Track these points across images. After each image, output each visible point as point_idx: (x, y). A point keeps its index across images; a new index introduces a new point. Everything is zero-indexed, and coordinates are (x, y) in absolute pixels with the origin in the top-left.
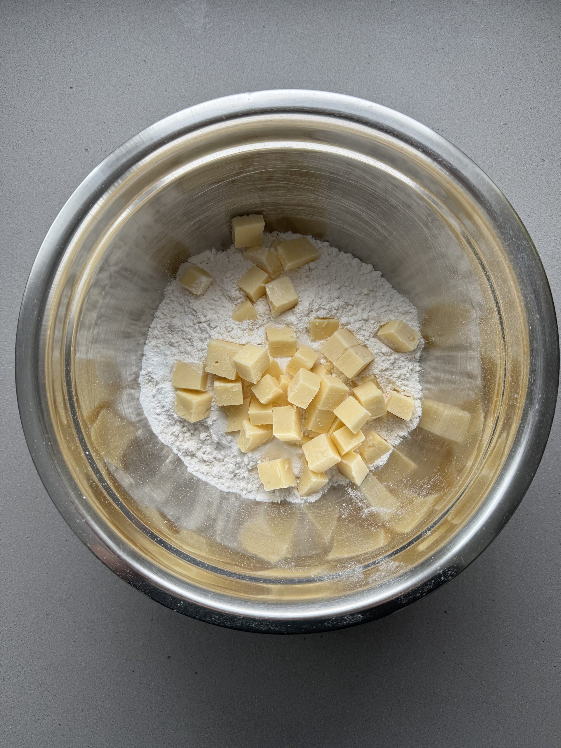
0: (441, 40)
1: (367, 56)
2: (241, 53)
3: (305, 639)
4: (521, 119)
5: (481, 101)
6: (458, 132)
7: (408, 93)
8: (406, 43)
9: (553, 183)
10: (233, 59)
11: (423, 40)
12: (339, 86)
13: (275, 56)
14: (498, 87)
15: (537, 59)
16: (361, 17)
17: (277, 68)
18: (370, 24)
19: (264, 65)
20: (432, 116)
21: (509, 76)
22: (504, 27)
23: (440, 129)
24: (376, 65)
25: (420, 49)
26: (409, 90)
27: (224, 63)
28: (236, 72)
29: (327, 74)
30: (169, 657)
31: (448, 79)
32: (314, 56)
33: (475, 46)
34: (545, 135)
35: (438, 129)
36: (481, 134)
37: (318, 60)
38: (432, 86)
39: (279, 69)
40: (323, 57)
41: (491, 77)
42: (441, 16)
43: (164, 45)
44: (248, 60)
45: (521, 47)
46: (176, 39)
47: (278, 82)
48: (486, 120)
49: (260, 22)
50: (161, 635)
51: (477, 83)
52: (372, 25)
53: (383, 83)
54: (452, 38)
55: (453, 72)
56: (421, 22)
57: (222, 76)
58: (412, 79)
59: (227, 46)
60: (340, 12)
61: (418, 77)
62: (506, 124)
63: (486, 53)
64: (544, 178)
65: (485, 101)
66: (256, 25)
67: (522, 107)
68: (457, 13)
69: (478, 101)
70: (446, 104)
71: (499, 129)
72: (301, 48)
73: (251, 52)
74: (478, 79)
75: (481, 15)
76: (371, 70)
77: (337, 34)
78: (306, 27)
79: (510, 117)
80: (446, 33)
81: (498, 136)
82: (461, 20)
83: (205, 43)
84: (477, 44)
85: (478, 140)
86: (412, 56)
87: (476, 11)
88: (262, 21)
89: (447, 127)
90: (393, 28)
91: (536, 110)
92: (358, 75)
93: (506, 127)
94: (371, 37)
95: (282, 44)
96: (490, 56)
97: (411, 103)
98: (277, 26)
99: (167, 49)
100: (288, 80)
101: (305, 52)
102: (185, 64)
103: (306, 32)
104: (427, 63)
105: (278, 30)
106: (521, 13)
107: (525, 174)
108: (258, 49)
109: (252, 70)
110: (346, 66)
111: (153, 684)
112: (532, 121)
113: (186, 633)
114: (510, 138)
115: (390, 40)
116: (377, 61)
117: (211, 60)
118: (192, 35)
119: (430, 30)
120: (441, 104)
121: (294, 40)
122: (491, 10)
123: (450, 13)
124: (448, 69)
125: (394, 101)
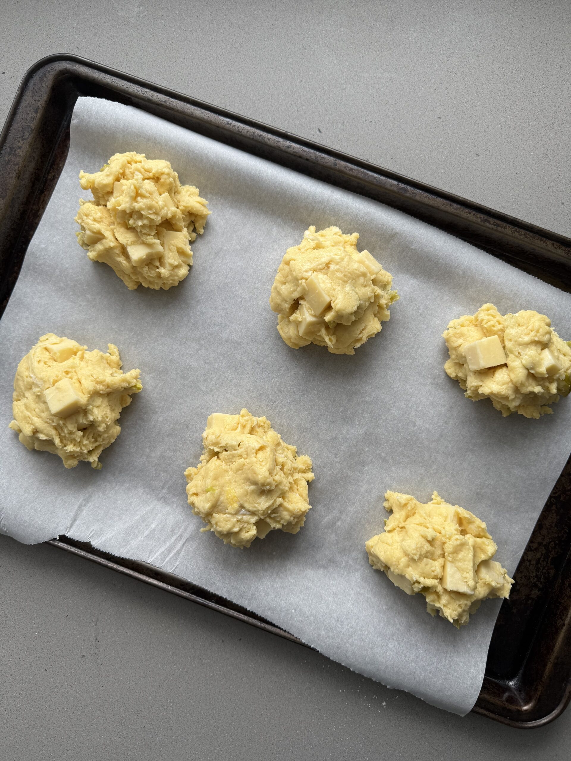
0: (376, 33)
1: (301, 47)
2: (174, 41)
3: (223, 641)
4: (456, 113)
5: (415, 95)
6: (392, 125)
7: (341, 85)
8: (341, 35)
9: (487, 178)
10: (165, 47)
11: (357, 32)
12: (271, 76)
13: (208, 45)
14: (433, 81)
15: (473, 53)
16: (295, 8)
17: (210, 58)
18: (304, 16)
19: (196, 55)
20: (365, 108)
21: (444, 69)
22: (440, 21)
23: (373, 122)
24: (309, 56)
25: (355, 41)
26: (342, 82)
27: (157, 51)
28: (169, 61)
29: (259, 65)
30: (83, 656)
31: (382, 71)
32: (247, 46)
33: (410, 39)
34: (479, 130)
35: (371, 122)
36: (414, 128)
37: (251, 50)
38: (366, 78)
39: (212, 58)
40: (256, 48)
41: (426, 70)
42: (377, 8)
43: (97, 33)
44: (181, 49)
45: (457, 41)
46: (110, 27)
47: (210, 71)
48: (420, 113)
49: (194, 11)
50: (75, 632)
51: (412, 76)
52: (306, 16)
53: (316, 74)
54: (387, 30)
55: (388, 64)
56: (356, 15)
57: (154, 64)
58: (346, 70)
59: (160, 35)
60: (274, 3)
61: (352, 69)
62: (440, 118)
63: (422, 46)
64: (478, 173)
65: (420, 94)
66: (190, 14)
67: (457, 102)
68: (393, 6)
69: (412, 94)
70: (380, 97)
71: (433, 122)
72: (234, 38)
73: (184, 41)
74: (412, 72)
75: (417, 8)
76: (305, 61)
77: (271, 25)
78: (240, 17)
79: (445, 111)
80: (381, 26)
81: (432, 130)
82: (397, 13)
83: (139, 31)
84: (412, 37)
85: (412, 134)
86: (346, 47)
87: (412, 5)
88: (196, 11)
89: (380, 120)
90: (328, 20)
91: (471, 104)
92: (292, 66)
93: (441, 120)
94: (305, 28)
95: (216, 33)
96: (425, 49)
97: (344, 94)
98: (211, 16)
99: (100, 36)
100: (220, 70)
101: (238, 42)
102: (118, 51)
103: (240, 23)
104: (361, 55)
105: (212, 20)
106: (458, 7)
107: (459, 169)
108: (191, 38)
109: (184, 59)
110: (279, 57)
111: (66, 683)
112: (467, 115)
113: (101, 631)
114: (444, 132)
115: (324, 32)
116: (310, 52)
117: (144, 48)
118: (125, 23)
119: (365, 22)
120: (375, 96)
121: (227, 30)
122: (428, 4)
123: (386, 6)
124: (382, 61)
125: (327, 92)
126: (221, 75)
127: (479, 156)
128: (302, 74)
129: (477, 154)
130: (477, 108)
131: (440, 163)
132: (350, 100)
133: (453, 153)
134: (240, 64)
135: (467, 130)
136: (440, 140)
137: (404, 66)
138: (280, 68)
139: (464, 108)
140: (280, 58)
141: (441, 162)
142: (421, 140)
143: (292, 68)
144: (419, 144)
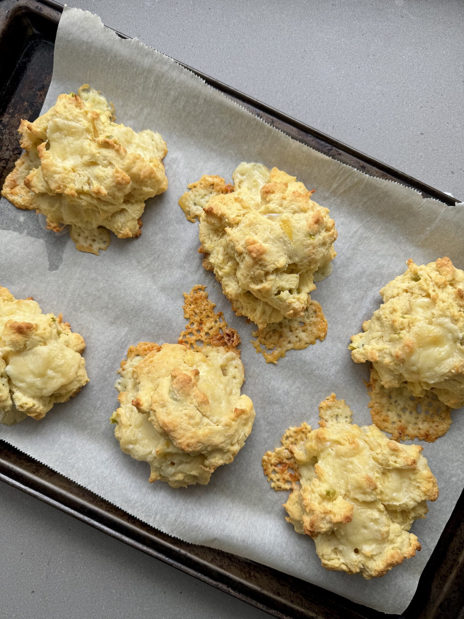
126: (226, 66)
127: (454, 173)
128: (300, 76)
129: (452, 172)
130: (457, 129)
131: (417, 175)
132: (342, 106)
133: (431, 168)
134: (244, 59)
135: (446, 148)
136: (421, 154)
137: (396, 82)
138: (281, 67)
139: (445, 127)
140: (282, 58)
141: (419, 174)
142: (403, 152)
143: (292, 70)
144: (401, 155)
